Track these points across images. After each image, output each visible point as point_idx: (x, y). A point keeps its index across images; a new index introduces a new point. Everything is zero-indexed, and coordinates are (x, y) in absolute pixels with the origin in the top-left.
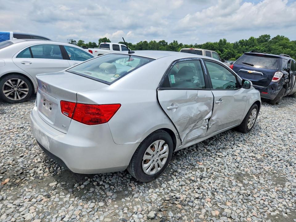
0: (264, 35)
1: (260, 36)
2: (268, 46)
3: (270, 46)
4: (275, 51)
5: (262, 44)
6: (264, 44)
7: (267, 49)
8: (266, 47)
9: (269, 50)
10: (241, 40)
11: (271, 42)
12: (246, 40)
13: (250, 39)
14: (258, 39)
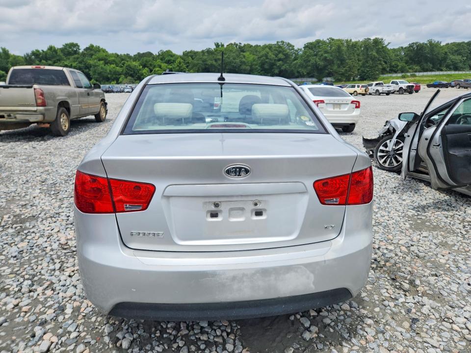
0: (69, 43)
1: (64, 44)
2: (83, 61)
3: (85, 60)
4: (96, 68)
5: (72, 58)
6: (74, 58)
7: (82, 65)
8: (80, 62)
9: (86, 67)
10: (34, 51)
11: (83, 54)
12: (43, 51)
13: (48, 49)
14: (62, 50)
